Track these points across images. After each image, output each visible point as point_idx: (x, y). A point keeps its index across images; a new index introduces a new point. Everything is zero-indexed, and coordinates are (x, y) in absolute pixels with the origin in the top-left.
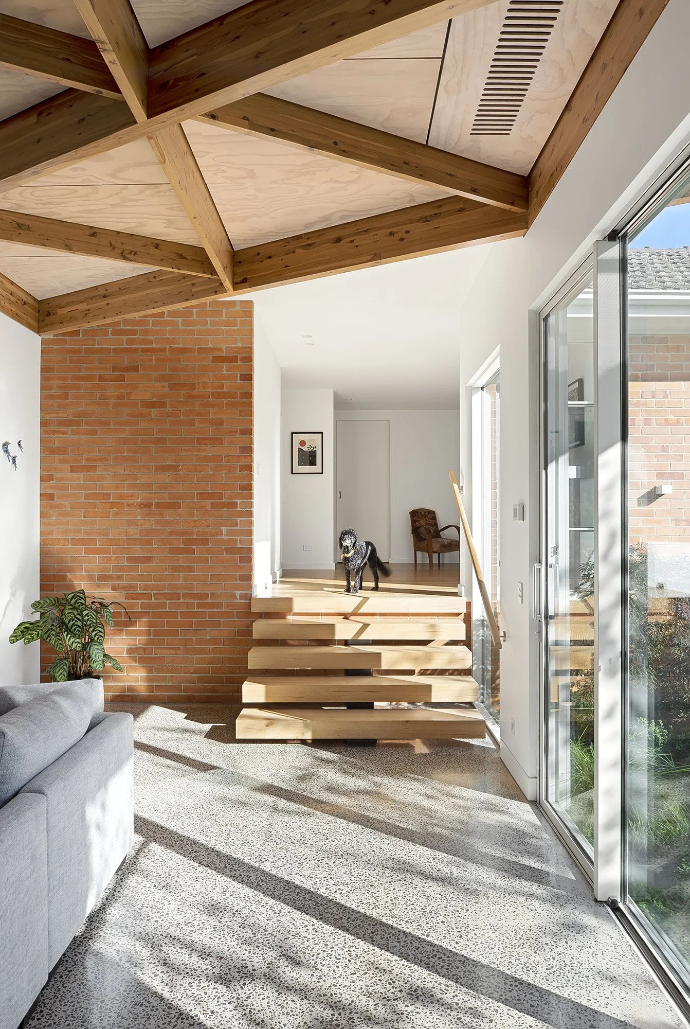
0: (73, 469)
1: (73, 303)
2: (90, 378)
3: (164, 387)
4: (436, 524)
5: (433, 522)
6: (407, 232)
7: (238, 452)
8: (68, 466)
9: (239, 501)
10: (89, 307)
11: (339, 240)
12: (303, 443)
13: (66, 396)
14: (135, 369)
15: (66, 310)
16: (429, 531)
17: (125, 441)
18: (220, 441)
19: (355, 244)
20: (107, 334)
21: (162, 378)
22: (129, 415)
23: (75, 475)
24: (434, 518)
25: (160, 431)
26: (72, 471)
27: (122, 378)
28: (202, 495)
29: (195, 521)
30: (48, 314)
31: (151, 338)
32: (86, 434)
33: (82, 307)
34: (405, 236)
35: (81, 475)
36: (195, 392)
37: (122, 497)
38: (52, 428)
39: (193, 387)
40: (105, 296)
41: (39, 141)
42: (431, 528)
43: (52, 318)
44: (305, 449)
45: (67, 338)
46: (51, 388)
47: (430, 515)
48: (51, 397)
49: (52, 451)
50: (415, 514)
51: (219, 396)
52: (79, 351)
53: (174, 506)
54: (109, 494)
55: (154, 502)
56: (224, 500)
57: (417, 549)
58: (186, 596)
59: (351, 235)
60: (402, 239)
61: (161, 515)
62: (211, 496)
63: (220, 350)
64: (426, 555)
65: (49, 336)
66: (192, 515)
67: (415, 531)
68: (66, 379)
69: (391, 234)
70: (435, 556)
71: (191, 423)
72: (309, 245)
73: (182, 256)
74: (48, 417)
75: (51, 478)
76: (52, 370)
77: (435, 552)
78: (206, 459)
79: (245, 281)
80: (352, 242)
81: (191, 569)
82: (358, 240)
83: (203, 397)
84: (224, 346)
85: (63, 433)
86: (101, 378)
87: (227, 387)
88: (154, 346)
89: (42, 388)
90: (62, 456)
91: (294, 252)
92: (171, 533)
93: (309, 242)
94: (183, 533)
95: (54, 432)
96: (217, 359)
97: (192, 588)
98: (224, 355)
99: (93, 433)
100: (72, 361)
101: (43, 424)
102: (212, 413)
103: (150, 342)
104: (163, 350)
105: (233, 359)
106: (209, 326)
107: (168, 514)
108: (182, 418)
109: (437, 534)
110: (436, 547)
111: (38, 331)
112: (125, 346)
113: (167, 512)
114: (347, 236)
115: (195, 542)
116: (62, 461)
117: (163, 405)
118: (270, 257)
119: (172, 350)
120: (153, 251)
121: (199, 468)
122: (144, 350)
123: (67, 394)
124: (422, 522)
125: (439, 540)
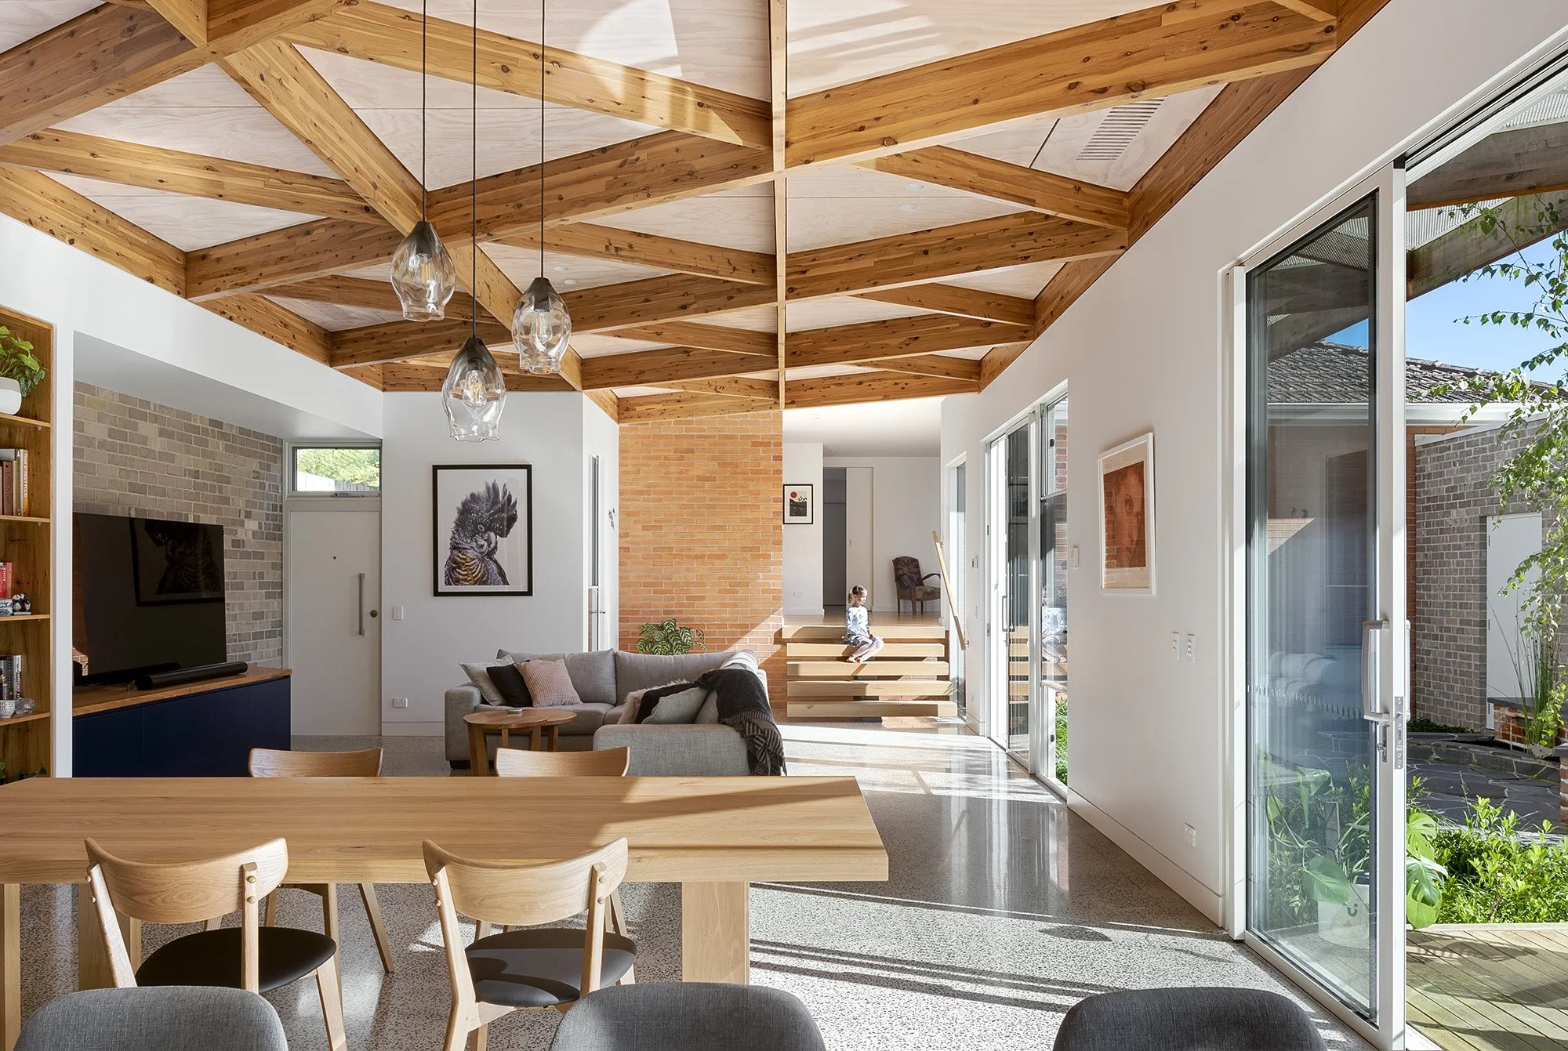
0: (644, 528)
1: (649, 403)
2: (657, 458)
3: (714, 465)
4: (919, 572)
5: (916, 570)
6: (906, 384)
7: (771, 516)
8: (640, 526)
9: (772, 553)
10: (664, 408)
11: (861, 383)
12: (794, 495)
13: (639, 472)
14: (692, 451)
15: (643, 408)
16: (911, 579)
17: (684, 507)
18: (758, 507)
19: (872, 387)
20: (670, 424)
21: (713, 458)
22: (688, 487)
23: (646, 533)
24: (917, 566)
25: (711, 500)
26: (643, 530)
27: (682, 458)
28: (744, 549)
29: (739, 569)
30: (628, 409)
31: (705, 427)
32: (653, 501)
33: (659, 407)
34: (905, 386)
35: (650, 533)
36: (738, 470)
37: (682, 550)
38: (628, 496)
39: (736, 464)
40: (679, 401)
41: (714, 363)
42: (914, 576)
43: (631, 413)
44: (796, 500)
45: (639, 427)
46: (627, 466)
47: (913, 563)
48: (627, 473)
49: (628, 514)
50: (897, 562)
51: (758, 472)
52: (649, 437)
53: (722, 557)
54: (672, 548)
55: (706, 554)
56: (760, 553)
57: (901, 596)
58: (731, 626)
59: (870, 381)
60: (903, 388)
61: (713, 564)
62: (750, 549)
63: (758, 437)
64: (910, 603)
65: (626, 425)
66: (736, 564)
67: (899, 579)
68: (638, 458)
69: (896, 384)
70: (918, 604)
71: (736, 493)
72: (840, 384)
73: (751, 387)
74: (625, 488)
75: (627, 535)
76: (628, 451)
77: (918, 600)
78: (747, 521)
79: (793, 402)
80: (870, 385)
81: (735, 605)
82: (875, 385)
83: (744, 473)
84: (760, 434)
85: (636, 500)
86: (666, 458)
87: (763, 465)
88: (707, 433)
89: (621, 465)
90: (635, 518)
91: (829, 387)
92: (720, 578)
93: (840, 382)
94: (728, 578)
95: (629, 500)
96: (754, 444)
97: (736, 620)
98: (760, 440)
99: (660, 500)
100: (643, 445)
101: (621, 493)
102: (752, 486)
103: (703, 430)
104: (714, 437)
105: (768, 444)
106: (749, 418)
107: (718, 564)
108: (728, 489)
109: (920, 582)
110: (919, 595)
111: (619, 421)
112: (684, 433)
113: (716, 562)
114: (867, 382)
115: (738, 584)
116: (636, 522)
117: (714, 479)
118: (812, 389)
119: (720, 437)
120: (734, 385)
121: (741, 528)
122: (699, 437)
123: (639, 471)
124: (905, 570)
125: (921, 587)
